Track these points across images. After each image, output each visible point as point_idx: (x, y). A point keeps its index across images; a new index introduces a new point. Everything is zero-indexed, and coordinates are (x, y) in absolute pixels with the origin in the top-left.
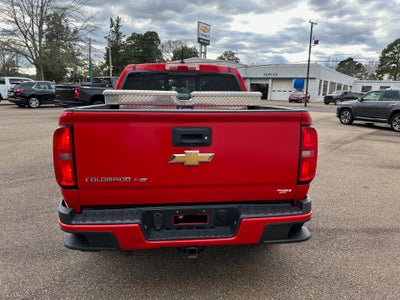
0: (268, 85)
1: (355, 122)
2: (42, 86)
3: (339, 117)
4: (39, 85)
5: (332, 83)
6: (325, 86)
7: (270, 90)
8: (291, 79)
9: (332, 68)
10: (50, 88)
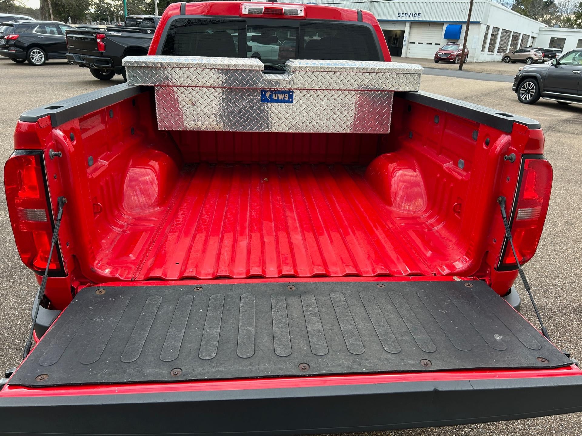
0: (403, 32)
1: (541, 99)
2: (48, 29)
3: (517, 90)
4: (42, 26)
5: (506, 32)
6: (494, 36)
7: (406, 40)
8: (441, 24)
9: (507, 5)
10: (60, 33)
